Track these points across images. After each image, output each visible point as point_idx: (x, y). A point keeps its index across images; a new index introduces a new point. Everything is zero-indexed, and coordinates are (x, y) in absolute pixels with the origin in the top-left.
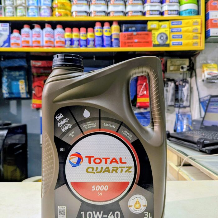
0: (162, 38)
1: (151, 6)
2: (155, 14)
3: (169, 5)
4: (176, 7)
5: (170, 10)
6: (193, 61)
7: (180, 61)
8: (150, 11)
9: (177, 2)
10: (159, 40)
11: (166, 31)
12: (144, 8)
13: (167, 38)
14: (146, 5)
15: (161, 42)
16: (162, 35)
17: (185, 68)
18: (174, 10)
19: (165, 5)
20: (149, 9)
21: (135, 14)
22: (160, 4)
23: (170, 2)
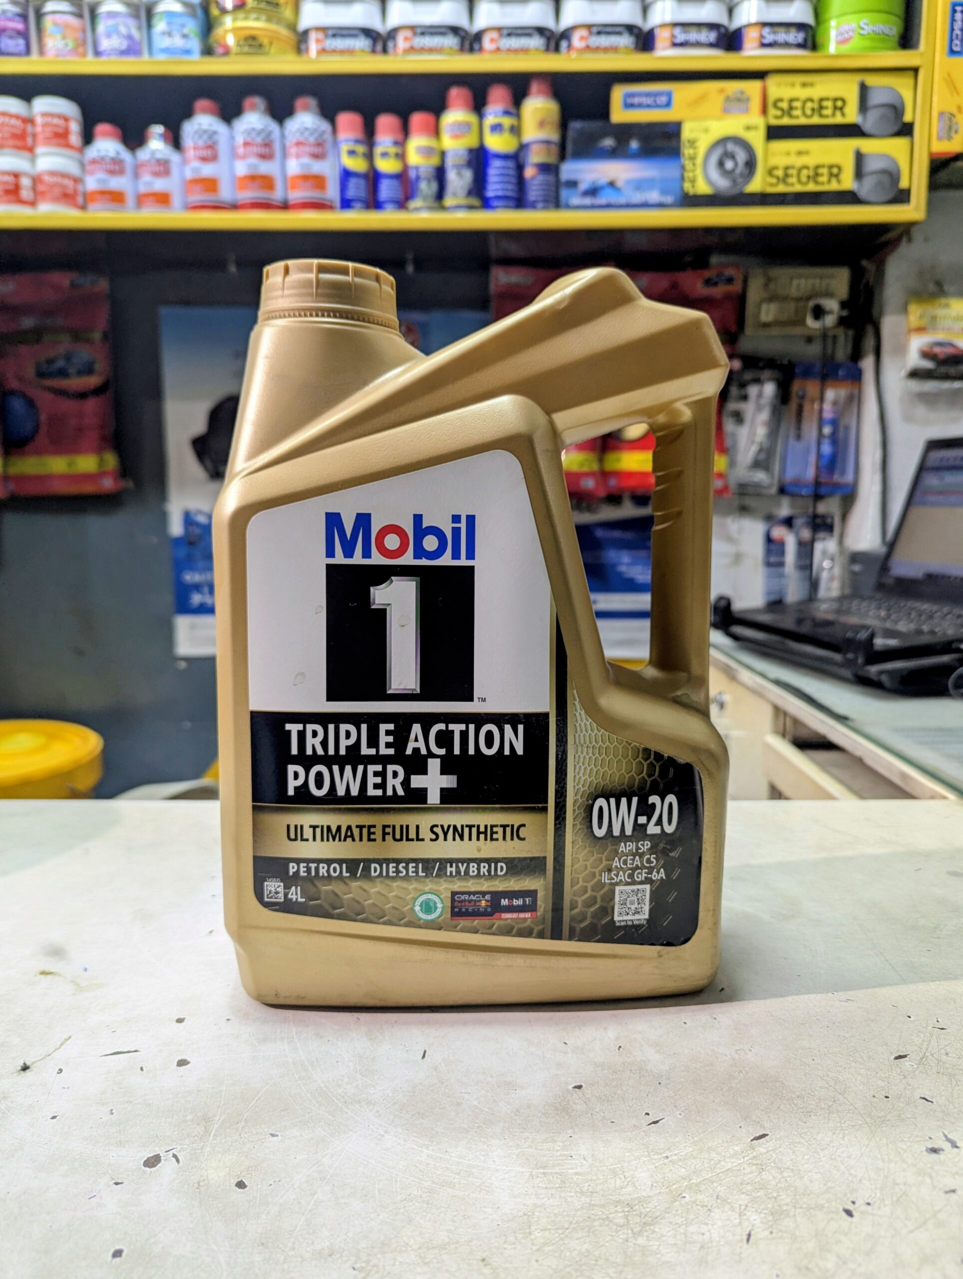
0: (729, 165)
2: (698, 43)
4: (797, 10)
5: (773, 25)
6: (871, 277)
7: (807, 278)
8: (675, 25)
10: (715, 174)
11: (748, 128)
12: (645, 9)
13: (751, 165)
15: (723, 184)
16: (730, 147)
17: (830, 312)
18: (787, 25)
20: (668, 18)
21: (605, 41)
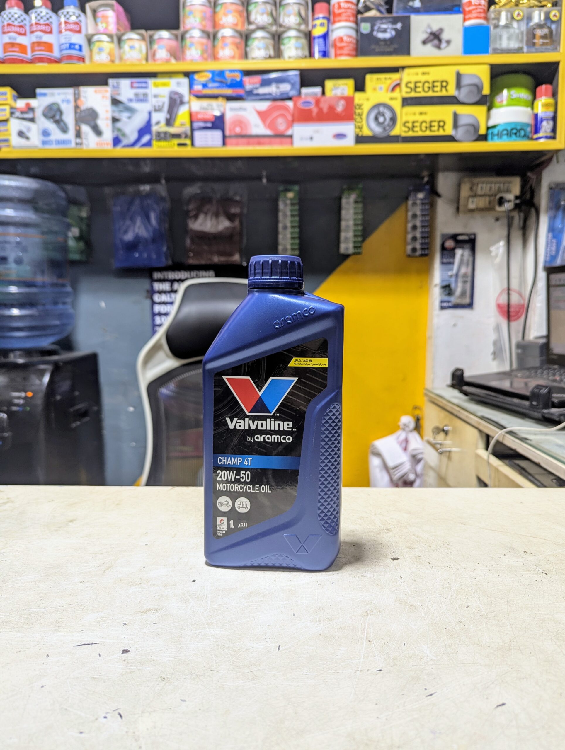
0: (381, 119)
10: (373, 125)
11: (392, 99)
13: (394, 120)
15: (378, 130)
16: (382, 109)
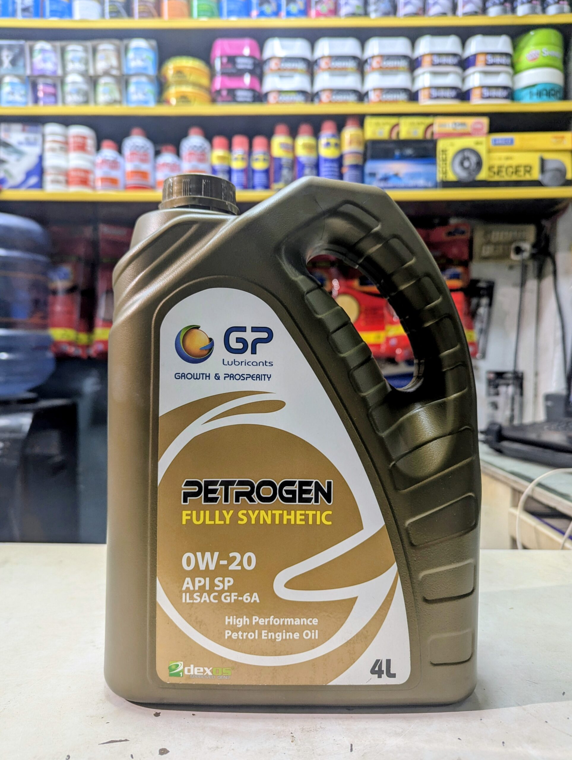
0: (466, 164)
1: (435, 74)
2: (445, 98)
3: (486, 73)
4: (502, 80)
5: (489, 87)
8: (431, 88)
9: (507, 65)
10: (458, 169)
11: (478, 144)
12: (413, 80)
13: (479, 164)
14: (419, 71)
15: (463, 175)
16: (467, 154)
18: (497, 87)
19: (474, 73)
20: (427, 84)
21: (390, 97)
22: (458, 70)
23: (487, 64)
